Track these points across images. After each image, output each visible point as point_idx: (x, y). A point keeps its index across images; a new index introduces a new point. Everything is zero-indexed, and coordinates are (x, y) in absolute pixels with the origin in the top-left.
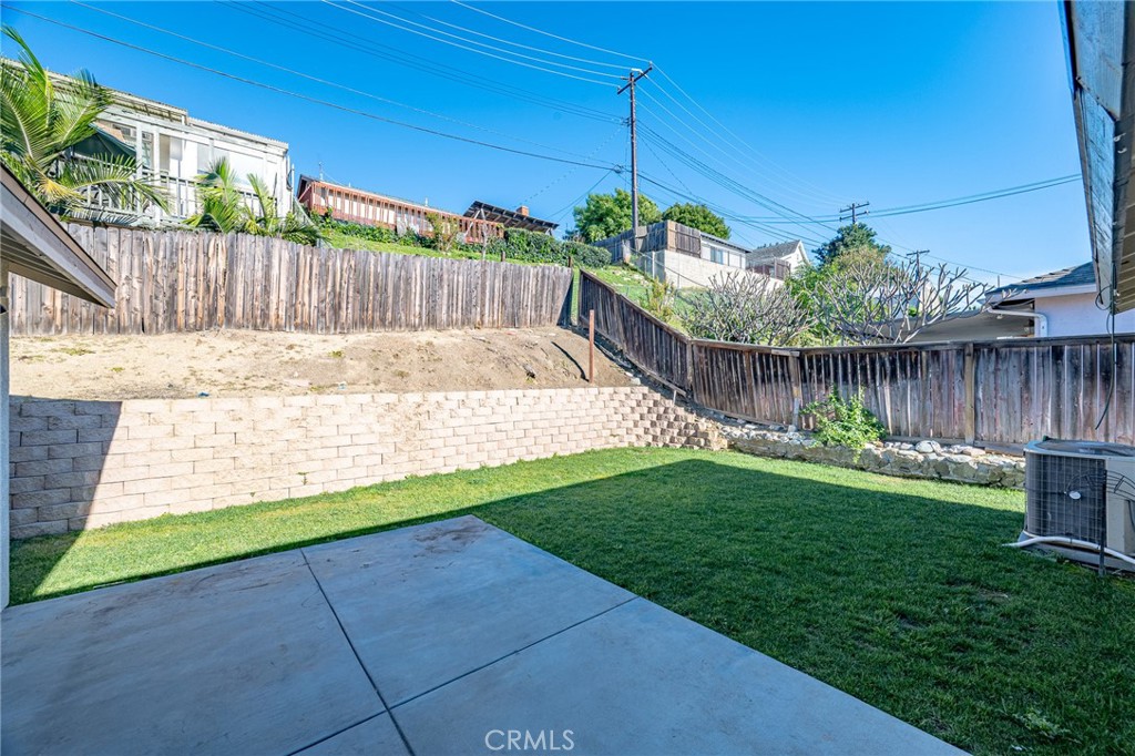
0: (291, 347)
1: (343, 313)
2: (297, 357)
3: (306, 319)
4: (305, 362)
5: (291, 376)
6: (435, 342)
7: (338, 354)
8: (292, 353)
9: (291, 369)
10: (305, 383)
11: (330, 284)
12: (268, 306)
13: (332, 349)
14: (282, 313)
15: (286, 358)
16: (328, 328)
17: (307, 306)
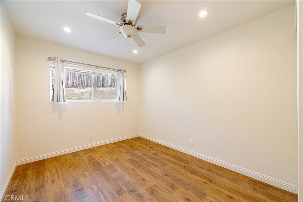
0: (73, 91)
1: (84, 84)
2: (74, 93)
3: (76, 85)
4: (76, 94)
5: (73, 96)
6: (103, 90)
7: (83, 92)
8: (73, 92)
9: (73, 95)
10: (76, 98)
11: (81, 78)
12: (68, 83)
13: (81, 91)
14: (71, 84)
15: (72, 93)
16: (80, 87)
17: (76, 83)
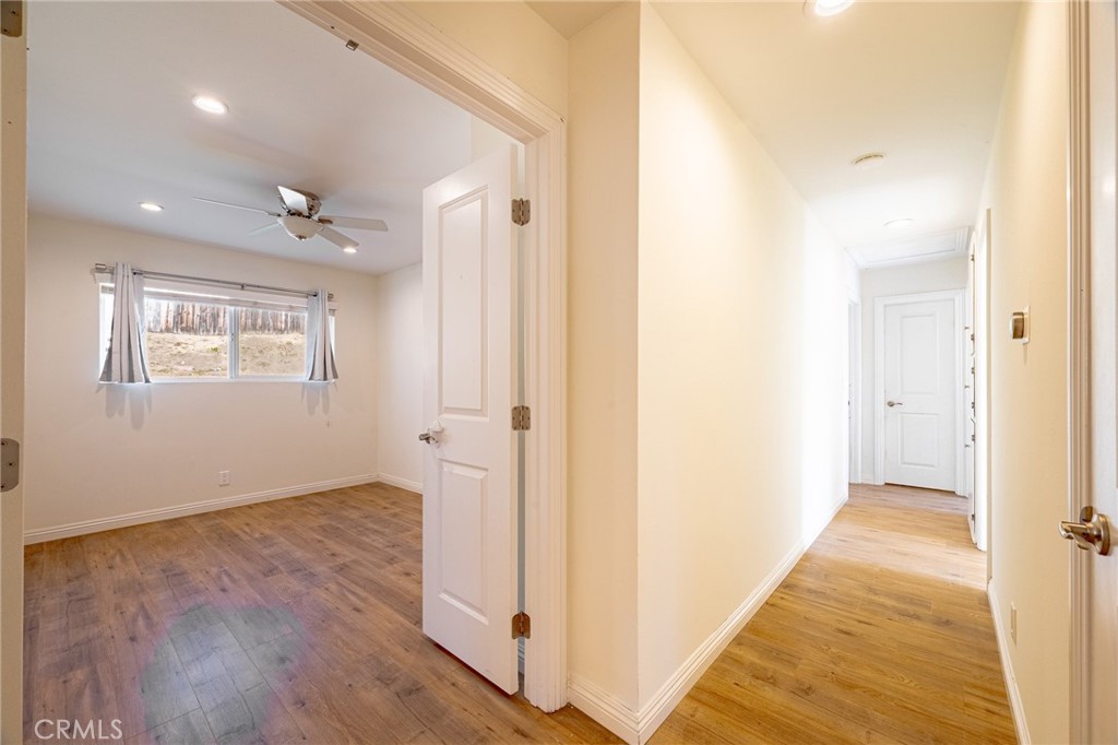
0: (178, 344)
1: (221, 320)
2: (184, 351)
3: (190, 324)
4: (190, 355)
5: (179, 364)
6: (294, 342)
7: (216, 350)
8: (179, 348)
9: (178, 359)
10: (190, 368)
12: (159, 315)
13: (210, 346)
14: (171, 320)
15: (175, 352)
16: (208, 331)
17: (191, 316)
